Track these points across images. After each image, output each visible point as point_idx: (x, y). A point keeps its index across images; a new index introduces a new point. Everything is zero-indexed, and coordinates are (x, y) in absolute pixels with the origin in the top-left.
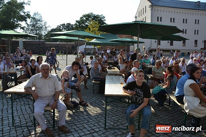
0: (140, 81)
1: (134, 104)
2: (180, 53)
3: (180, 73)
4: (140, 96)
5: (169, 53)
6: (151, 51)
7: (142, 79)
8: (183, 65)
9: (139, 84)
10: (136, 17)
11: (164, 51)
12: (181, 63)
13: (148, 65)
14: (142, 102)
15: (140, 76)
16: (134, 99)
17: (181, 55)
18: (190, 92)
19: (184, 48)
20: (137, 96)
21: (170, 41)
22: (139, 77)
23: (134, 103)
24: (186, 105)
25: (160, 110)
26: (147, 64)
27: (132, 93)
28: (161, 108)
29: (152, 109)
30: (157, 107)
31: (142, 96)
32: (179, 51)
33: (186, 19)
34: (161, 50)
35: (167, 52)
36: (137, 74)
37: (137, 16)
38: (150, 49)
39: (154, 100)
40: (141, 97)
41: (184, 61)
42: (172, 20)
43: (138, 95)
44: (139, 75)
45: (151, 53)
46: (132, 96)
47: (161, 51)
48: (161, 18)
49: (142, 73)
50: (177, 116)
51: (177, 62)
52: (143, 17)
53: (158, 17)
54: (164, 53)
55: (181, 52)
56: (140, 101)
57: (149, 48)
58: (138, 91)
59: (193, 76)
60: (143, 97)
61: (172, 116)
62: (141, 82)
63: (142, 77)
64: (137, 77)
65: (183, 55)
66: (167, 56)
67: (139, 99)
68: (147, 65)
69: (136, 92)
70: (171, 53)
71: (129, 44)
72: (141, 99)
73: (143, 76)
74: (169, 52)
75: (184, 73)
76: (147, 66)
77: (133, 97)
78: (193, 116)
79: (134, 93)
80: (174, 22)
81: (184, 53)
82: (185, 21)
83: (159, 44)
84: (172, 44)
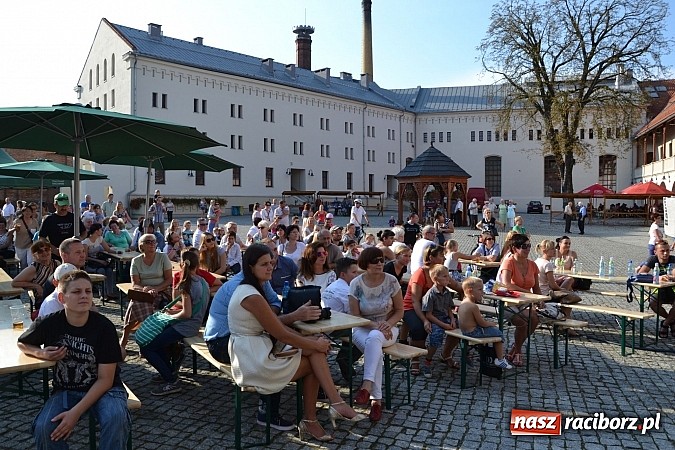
0: (80, 309)
1: (65, 393)
2: (227, 206)
3: (223, 268)
4: (82, 361)
5: (194, 210)
6: (135, 204)
7: (86, 300)
8: (231, 244)
9: (78, 321)
10: (80, 89)
11: (177, 202)
12: (224, 238)
13: (123, 250)
14: (95, 379)
15: (78, 292)
16: (65, 373)
17: (230, 212)
18: (244, 323)
19: (237, 191)
20: (72, 364)
21: (194, 172)
22: (74, 296)
23: (64, 389)
24: (235, 363)
25: (167, 396)
26: (117, 249)
27: (54, 355)
28: (167, 388)
29: (132, 396)
30: (157, 387)
31: (90, 359)
32: (221, 202)
33: (240, 107)
34: (165, 201)
35: (187, 207)
36: (67, 285)
37: (85, 83)
38: (132, 198)
39: (147, 365)
40: (89, 362)
41: (232, 234)
42: (201, 106)
43: (75, 359)
44: (73, 289)
45: (135, 212)
46: (52, 364)
47: (169, 205)
48: (164, 96)
49: (82, 280)
50: (218, 403)
51: (210, 237)
52: (105, 88)
53: (155, 95)
54: (178, 211)
55: (229, 205)
56: (85, 377)
57: (129, 194)
58: (74, 345)
59: (254, 275)
60: (97, 363)
61: (205, 407)
62: (82, 313)
63: (84, 294)
64: (68, 295)
65: (236, 212)
66: (188, 218)
67: (83, 372)
68: (120, 253)
69: (69, 348)
70: (203, 209)
71: (55, 182)
72: (89, 369)
73: (87, 291)
74: (195, 207)
75: (235, 269)
76: (117, 256)
77: (60, 366)
78: (256, 392)
79: (62, 352)
80: (204, 112)
81: (238, 208)
82: (236, 111)
83: (161, 180)
84: (200, 181)
